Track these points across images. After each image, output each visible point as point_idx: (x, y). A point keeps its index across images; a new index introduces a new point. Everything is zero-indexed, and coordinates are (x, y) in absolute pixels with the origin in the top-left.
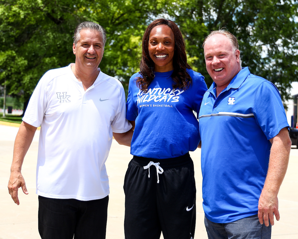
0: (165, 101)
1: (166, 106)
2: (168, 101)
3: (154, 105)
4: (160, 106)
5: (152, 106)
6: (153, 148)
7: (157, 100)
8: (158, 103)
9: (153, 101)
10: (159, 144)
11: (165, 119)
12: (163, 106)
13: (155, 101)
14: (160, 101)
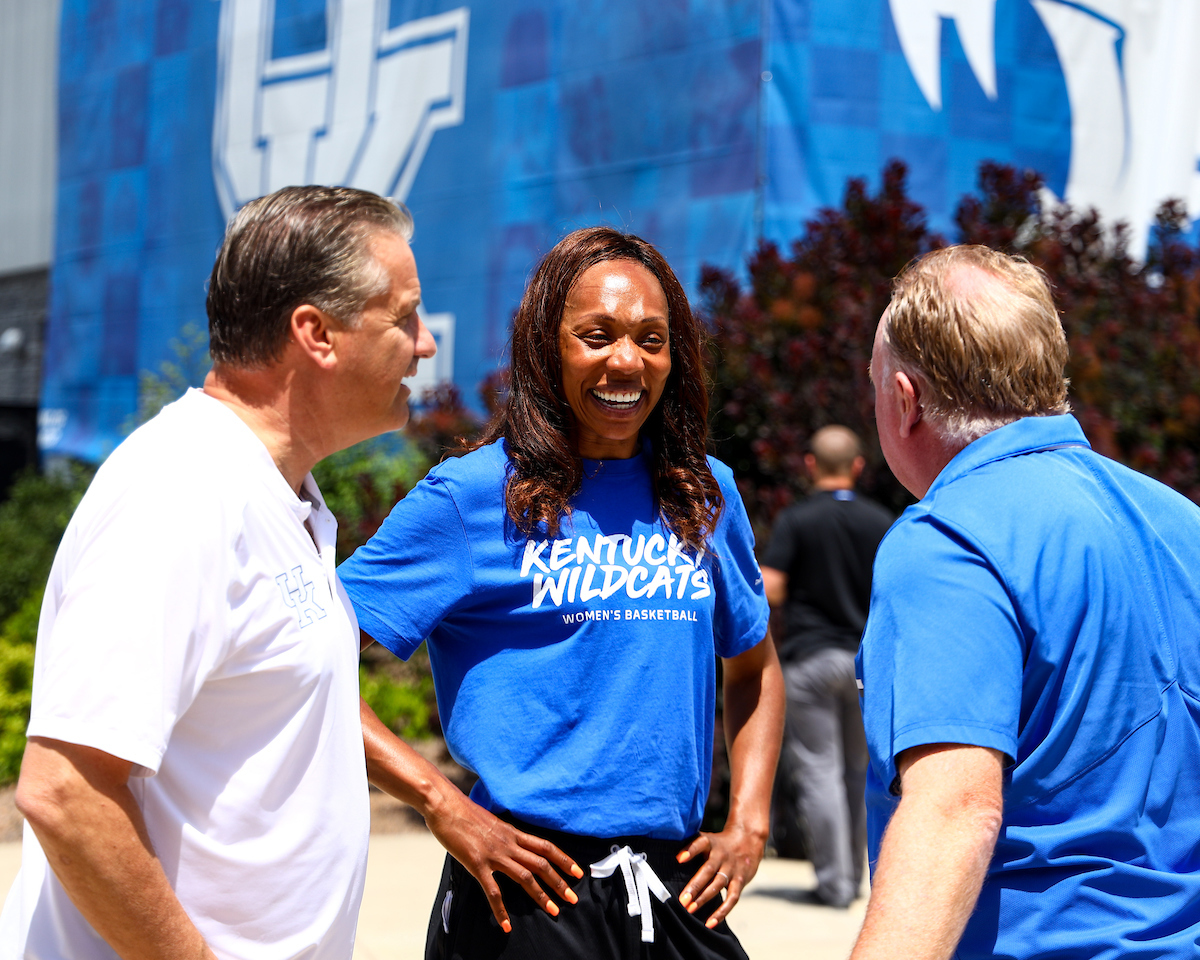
0: (668, 596)
1: (674, 615)
2: (680, 595)
3: (628, 614)
4: (652, 614)
5: (623, 614)
6: (644, 797)
7: (637, 588)
8: (642, 602)
9: (622, 592)
10: (663, 780)
11: (678, 671)
12: (665, 614)
13: (633, 594)
14: (649, 596)
